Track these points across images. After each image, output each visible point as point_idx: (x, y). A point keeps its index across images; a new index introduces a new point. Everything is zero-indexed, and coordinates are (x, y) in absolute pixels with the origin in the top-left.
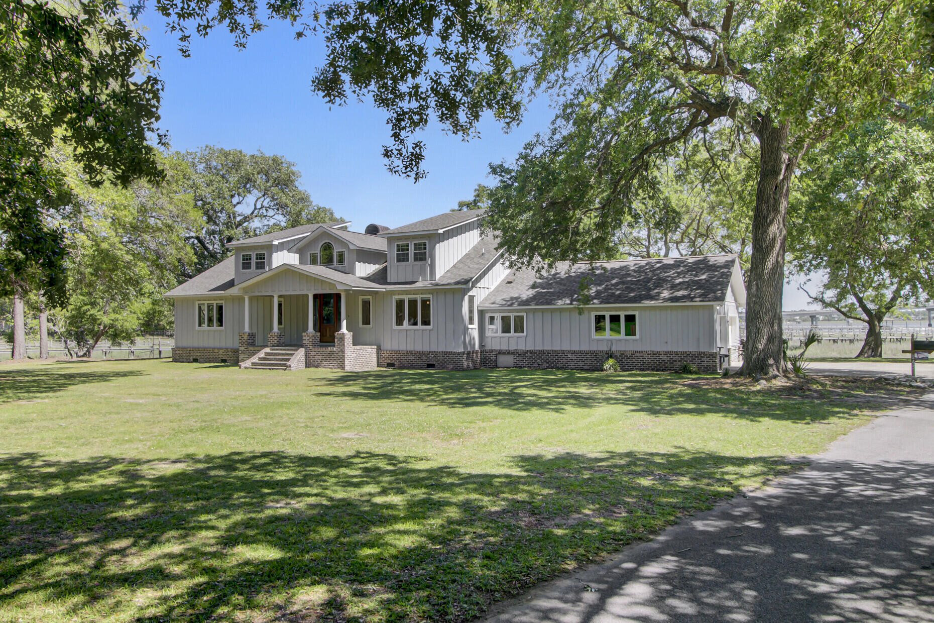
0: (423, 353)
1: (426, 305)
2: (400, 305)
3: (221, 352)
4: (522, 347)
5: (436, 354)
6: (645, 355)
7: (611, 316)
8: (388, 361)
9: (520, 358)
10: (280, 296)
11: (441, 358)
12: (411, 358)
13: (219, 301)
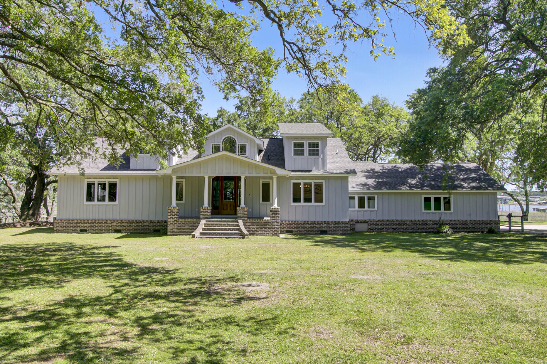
0: (318, 223)
1: (319, 187)
2: (296, 186)
3: (115, 223)
4: (374, 218)
5: (328, 223)
6: (457, 223)
7: (435, 198)
8: (286, 229)
9: (373, 226)
10: (178, 177)
11: (333, 226)
12: (307, 226)
13: (112, 180)
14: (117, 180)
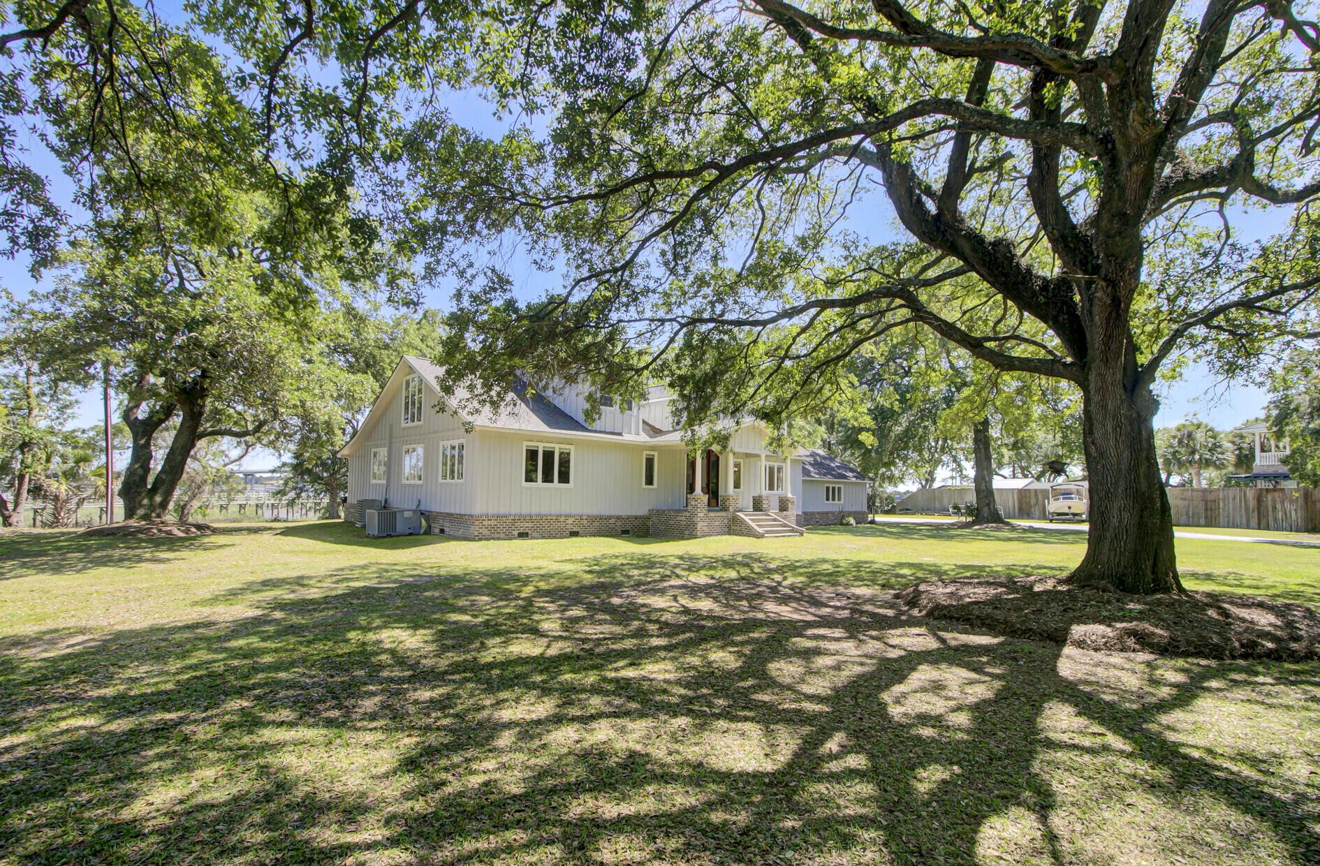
3: (570, 521)
13: (565, 447)
14: (572, 448)
